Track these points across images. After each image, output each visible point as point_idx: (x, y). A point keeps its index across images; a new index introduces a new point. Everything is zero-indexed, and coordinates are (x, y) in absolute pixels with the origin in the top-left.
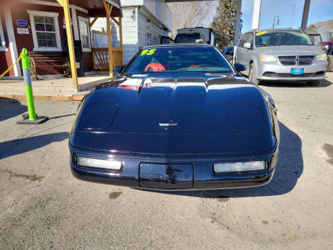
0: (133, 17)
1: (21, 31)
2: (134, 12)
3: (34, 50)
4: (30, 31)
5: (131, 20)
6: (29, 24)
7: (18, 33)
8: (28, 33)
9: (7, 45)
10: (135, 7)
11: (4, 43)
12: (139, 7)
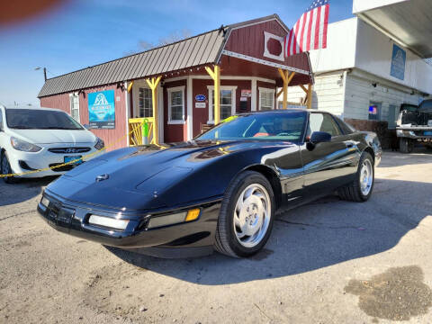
0: (339, 82)
1: (199, 105)
2: (342, 77)
3: (208, 123)
4: (207, 105)
5: (338, 86)
6: (208, 99)
7: (197, 107)
8: (204, 107)
9: (186, 119)
10: (344, 70)
11: (184, 117)
12: (350, 70)
